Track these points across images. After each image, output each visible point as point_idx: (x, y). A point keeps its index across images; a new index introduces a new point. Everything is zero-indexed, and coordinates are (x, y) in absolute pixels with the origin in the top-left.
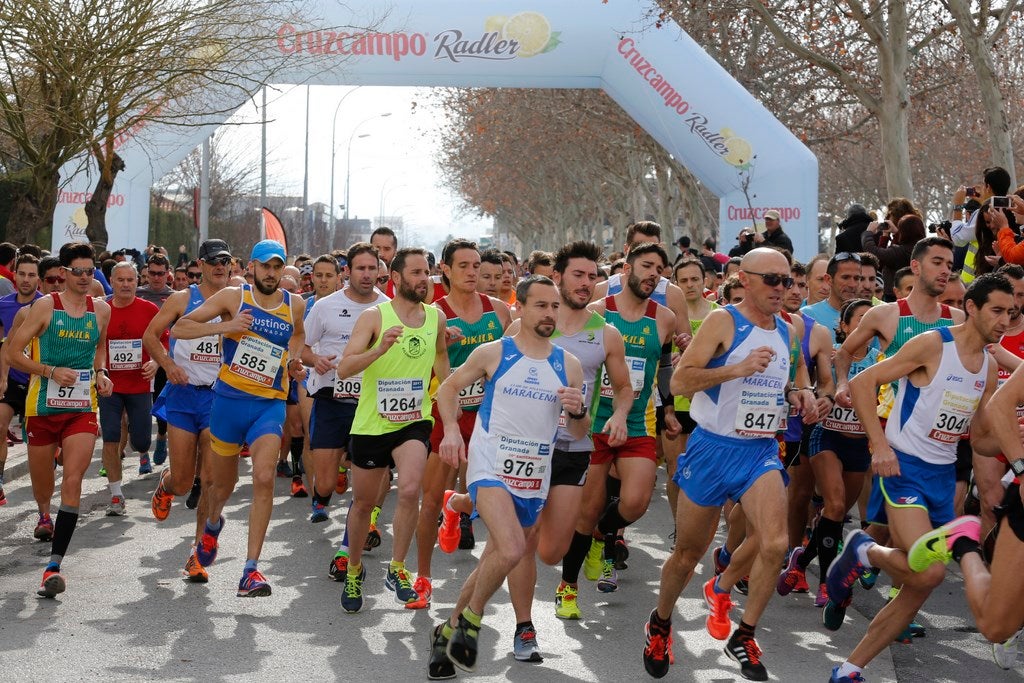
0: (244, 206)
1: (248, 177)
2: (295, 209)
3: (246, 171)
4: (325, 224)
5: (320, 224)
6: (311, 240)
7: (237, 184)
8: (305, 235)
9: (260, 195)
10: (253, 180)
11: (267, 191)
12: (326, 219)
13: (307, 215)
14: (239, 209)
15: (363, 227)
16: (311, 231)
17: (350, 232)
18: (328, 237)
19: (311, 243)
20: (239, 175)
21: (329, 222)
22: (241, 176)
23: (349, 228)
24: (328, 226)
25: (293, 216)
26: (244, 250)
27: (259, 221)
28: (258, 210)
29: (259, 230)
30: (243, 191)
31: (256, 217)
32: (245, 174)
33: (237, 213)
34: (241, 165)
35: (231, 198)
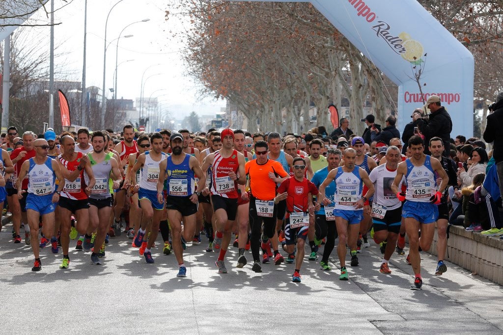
0: (37, 89)
1: (40, 66)
2: (75, 91)
3: (37, 62)
4: (99, 102)
5: (95, 104)
6: (87, 115)
7: (31, 71)
8: (84, 111)
9: (49, 80)
10: (44, 68)
11: (55, 77)
12: (99, 98)
13: (85, 96)
14: (33, 90)
15: (127, 105)
16: (87, 110)
17: (118, 109)
18: (101, 112)
19: (88, 118)
20: (32, 64)
21: (101, 101)
22: (34, 65)
23: (116, 107)
24: (101, 103)
25: (74, 96)
26: (37, 122)
27: (49, 100)
28: (47, 91)
29: (48, 107)
30: (35, 76)
31: (46, 97)
32: (37, 64)
33: (32, 94)
34: (34, 57)
35: (27, 82)
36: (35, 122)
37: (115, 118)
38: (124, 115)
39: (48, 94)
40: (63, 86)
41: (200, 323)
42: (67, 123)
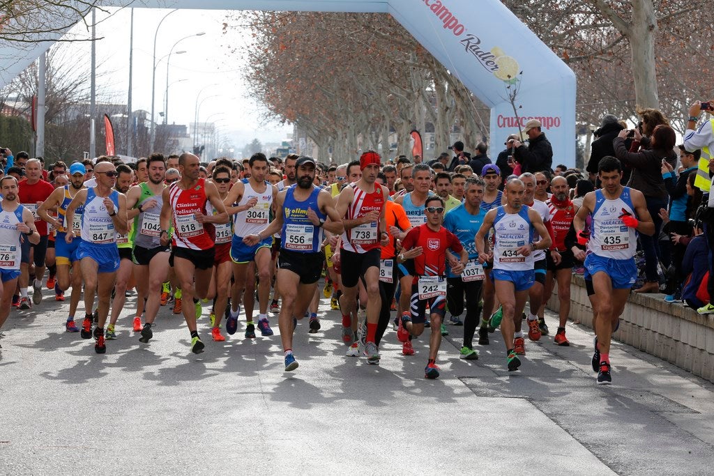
0: (77, 113)
1: (79, 88)
2: (120, 115)
3: (77, 82)
4: (147, 128)
5: (142, 129)
6: (134, 142)
7: (70, 93)
8: (130, 138)
9: (90, 103)
10: (85, 89)
11: (96, 100)
12: (148, 124)
13: (131, 122)
14: (72, 115)
15: (180, 132)
16: (134, 135)
17: (169, 135)
18: (149, 140)
19: (135, 145)
20: (71, 84)
21: (149, 127)
22: (73, 86)
23: (167, 133)
24: (149, 130)
25: (119, 121)
26: (76, 152)
27: (89, 126)
28: (88, 116)
29: (88, 133)
30: (75, 98)
31: (86, 123)
32: (77, 85)
33: (70, 119)
34: (72, 77)
35: (65, 105)
36: (74, 152)
37: (166, 147)
38: (176, 143)
39: (89, 119)
40: (106, 109)
41: (263, 381)
42: (112, 152)
